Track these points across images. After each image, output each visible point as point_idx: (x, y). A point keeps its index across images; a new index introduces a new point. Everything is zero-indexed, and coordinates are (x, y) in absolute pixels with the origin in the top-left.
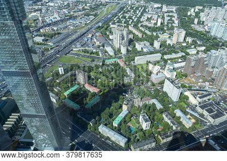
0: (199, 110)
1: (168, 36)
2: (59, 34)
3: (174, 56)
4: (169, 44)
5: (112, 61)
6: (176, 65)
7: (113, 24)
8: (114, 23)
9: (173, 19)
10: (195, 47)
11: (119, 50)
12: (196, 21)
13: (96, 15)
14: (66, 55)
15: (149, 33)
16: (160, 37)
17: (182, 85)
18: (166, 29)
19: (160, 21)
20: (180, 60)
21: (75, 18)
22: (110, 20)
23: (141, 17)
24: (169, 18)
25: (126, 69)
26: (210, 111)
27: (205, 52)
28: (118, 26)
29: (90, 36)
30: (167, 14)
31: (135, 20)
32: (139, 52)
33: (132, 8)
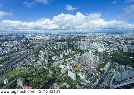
0: (86, 81)
2: (10, 59)
3: (69, 59)
5: (41, 68)
6: (71, 63)
8: (42, 51)
10: (76, 54)
11: (44, 61)
12: (74, 45)
13: (32, 48)
14: (12, 70)
15: (57, 52)
16: (62, 53)
17: (76, 71)
19: (61, 47)
20: (72, 60)
21: (21, 50)
22: (40, 49)
25: (49, 70)
26: (91, 80)
27: (80, 55)
29: (29, 58)
31: (51, 48)
32: (54, 61)
33: (50, 44)
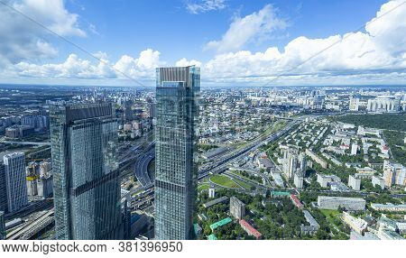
1: (373, 173)
2: (216, 147)
3: (391, 207)
4: (376, 185)
5: (281, 194)
7: (282, 144)
8: (284, 143)
9: (377, 146)
11: (291, 181)
13: (261, 132)
14: (220, 174)
15: (337, 163)
16: (357, 172)
18: (367, 160)
19: (355, 148)
21: (236, 132)
22: (279, 139)
23: (323, 140)
24: (371, 145)
25: (304, 211)
28: (290, 147)
29: (252, 155)
30: (366, 139)
31: (315, 143)
32: (322, 189)
33: (309, 127)
